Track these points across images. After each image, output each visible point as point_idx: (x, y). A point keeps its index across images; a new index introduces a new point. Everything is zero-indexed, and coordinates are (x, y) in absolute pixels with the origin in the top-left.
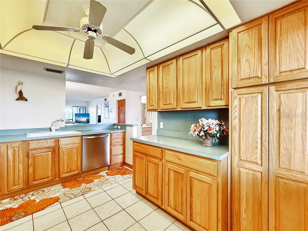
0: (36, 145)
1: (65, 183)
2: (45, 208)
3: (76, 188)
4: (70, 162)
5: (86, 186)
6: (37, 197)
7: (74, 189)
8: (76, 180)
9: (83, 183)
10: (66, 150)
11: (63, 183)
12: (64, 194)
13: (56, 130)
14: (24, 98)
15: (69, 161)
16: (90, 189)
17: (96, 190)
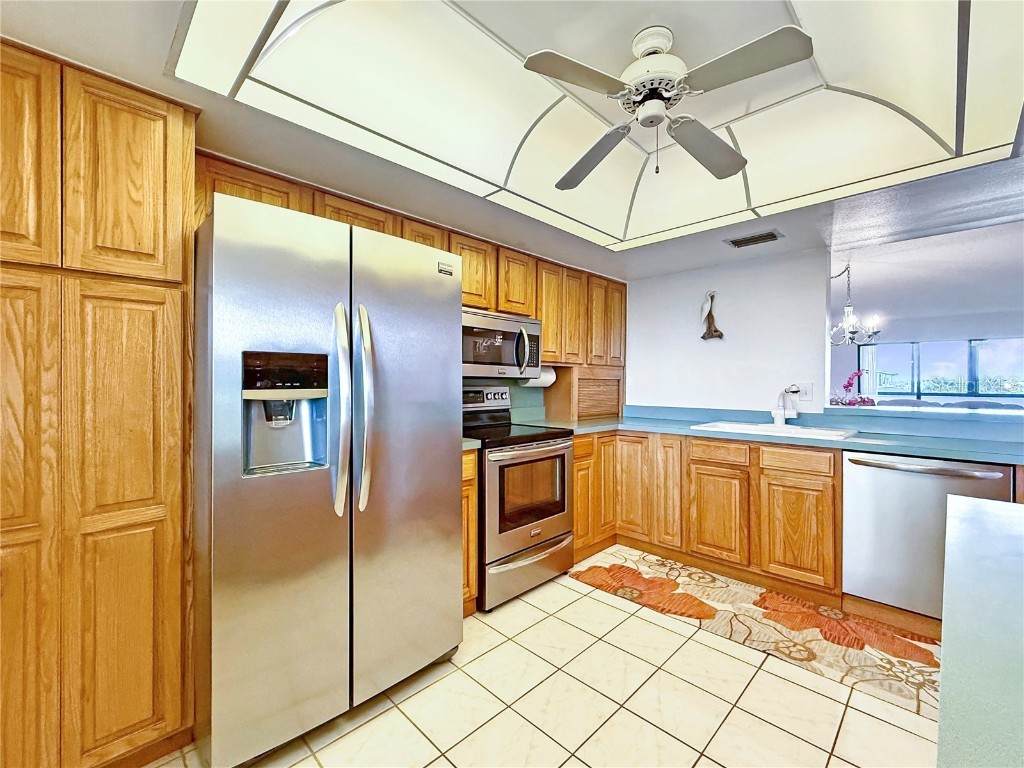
0: (704, 451)
1: (778, 594)
2: (669, 611)
3: (779, 627)
4: (795, 533)
5: (814, 643)
6: (688, 582)
7: (772, 623)
8: (816, 608)
9: (818, 630)
10: (781, 489)
11: (771, 592)
12: (735, 615)
13: (788, 421)
14: (716, 331)
15: (792, 527)
16: (812, 656)
17: (822, 675)
